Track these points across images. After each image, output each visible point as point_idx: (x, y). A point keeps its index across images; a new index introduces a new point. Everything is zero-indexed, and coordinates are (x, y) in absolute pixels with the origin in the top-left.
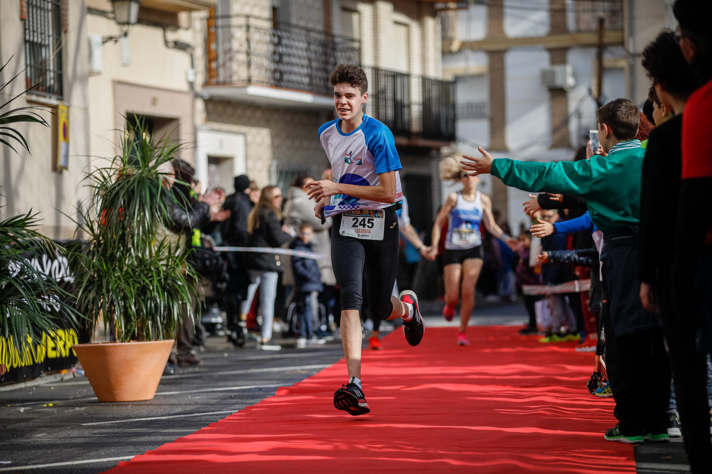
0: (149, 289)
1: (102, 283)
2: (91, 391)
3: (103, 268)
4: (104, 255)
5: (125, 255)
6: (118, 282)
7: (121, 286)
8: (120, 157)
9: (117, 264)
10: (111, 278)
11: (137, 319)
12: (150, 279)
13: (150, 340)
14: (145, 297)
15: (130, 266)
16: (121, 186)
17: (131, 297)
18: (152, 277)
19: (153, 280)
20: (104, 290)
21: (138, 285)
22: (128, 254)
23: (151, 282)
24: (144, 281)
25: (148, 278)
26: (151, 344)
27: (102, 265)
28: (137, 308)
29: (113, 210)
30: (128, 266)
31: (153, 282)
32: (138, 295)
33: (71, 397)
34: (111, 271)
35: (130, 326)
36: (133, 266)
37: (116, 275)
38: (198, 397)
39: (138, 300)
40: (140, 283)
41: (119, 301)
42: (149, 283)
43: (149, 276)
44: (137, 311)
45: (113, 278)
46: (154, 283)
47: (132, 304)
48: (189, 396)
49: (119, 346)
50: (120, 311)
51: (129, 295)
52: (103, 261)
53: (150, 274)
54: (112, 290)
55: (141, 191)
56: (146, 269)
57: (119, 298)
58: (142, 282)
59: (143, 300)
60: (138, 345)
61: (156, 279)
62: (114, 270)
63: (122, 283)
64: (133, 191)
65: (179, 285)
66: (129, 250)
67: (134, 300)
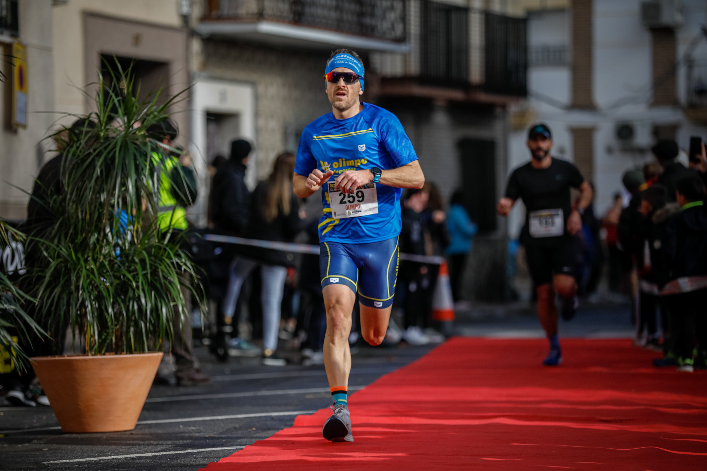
0: (131, 286)
1: (70, 277)
2: (53, 417)
3: (72, 258)
4: (72, 241)
5: (100, 242)
6: (91, 276)
7: (95, 282)
8: (97, 114)
9: (90, 254)
10: (82, 272)
11: (116, 325)
12: (132, 274)
13: (131, 353)
14: (125, 297)
15: (107, 256)
16: (97, 151)
17: (108, 297)
18: (136, 270)
19: (137, 274)
20: (73, 287)
21: (118, 281)
22: (105, 241)
23: (134, 277)
24: (124, 276)
25: (130, 272)
26: (132, 358)
27: (70, 255)
28: (115, 310)
29: (87, 182)
30: (105, 256)
31: (136, 277)
32: (116, 295)
33: (27, 426)
34: (82, 262)
35: (105, 334)
36: (110, 256)
37: (88, 267)
38: (193, 428)
39: (117, 300)
40: (119, 278)
41: (92, 301)
42: (131, 278)
43: (131, 269)
44: (115, 314)
45: (84, 271)
46: (138, 278)
47: (108, 306)
48: (181, 427)
49: (90, 360)
50: (93, 313)
51: (105, 294)
52: (72, 249)
53: (133, 268)
54: (83, 287)
55: (124, 159)
56: (127, 260)
57: (92, 298)
58: (122, 277)
59: (124, 301)
60: (115, 359)
61: (141, 273)
62: (86, 261)
63: (95, 277)
64: (113, 159)
65: (170, 282)
66: (106, 235)
67: (111, 300)
